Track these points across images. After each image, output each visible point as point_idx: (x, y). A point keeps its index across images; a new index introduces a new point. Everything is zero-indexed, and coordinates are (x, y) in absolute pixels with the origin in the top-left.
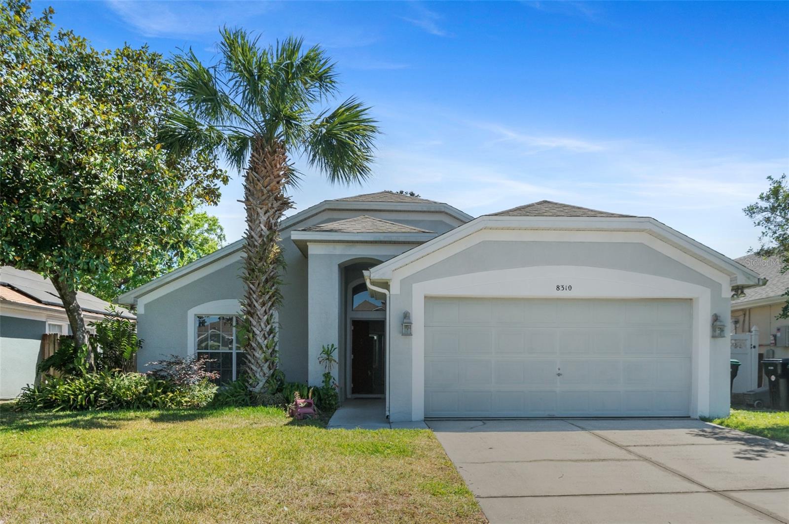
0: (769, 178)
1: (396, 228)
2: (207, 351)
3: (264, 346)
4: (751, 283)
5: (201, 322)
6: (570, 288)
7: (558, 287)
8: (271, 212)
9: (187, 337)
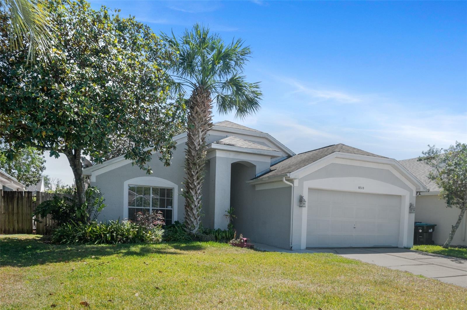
0: (429, 145)
1: (259, 147)
2: (134, 207)
4: (425, 191)
5: (132, 189)
6: (363, 188)
7: (359, 187)
9: (123, 198)
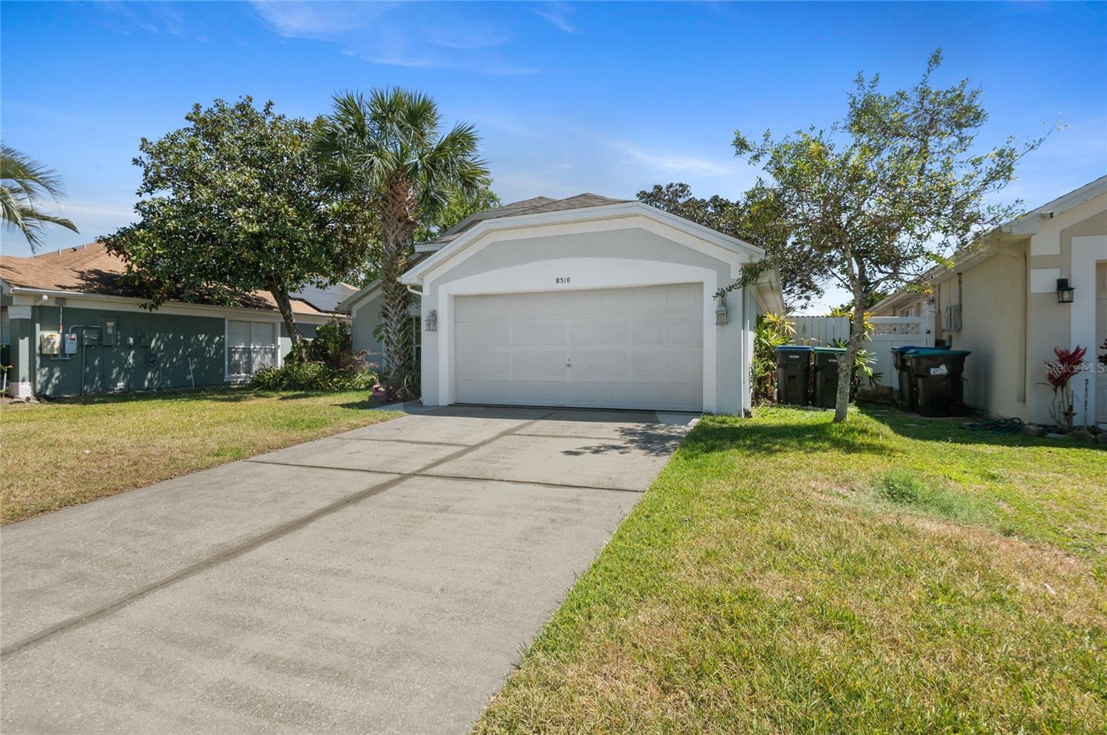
3: (395, 342)
6: (569, 280)
7: (557, 280)
8: (397, 231)
